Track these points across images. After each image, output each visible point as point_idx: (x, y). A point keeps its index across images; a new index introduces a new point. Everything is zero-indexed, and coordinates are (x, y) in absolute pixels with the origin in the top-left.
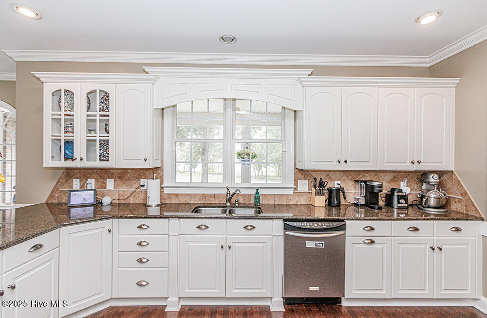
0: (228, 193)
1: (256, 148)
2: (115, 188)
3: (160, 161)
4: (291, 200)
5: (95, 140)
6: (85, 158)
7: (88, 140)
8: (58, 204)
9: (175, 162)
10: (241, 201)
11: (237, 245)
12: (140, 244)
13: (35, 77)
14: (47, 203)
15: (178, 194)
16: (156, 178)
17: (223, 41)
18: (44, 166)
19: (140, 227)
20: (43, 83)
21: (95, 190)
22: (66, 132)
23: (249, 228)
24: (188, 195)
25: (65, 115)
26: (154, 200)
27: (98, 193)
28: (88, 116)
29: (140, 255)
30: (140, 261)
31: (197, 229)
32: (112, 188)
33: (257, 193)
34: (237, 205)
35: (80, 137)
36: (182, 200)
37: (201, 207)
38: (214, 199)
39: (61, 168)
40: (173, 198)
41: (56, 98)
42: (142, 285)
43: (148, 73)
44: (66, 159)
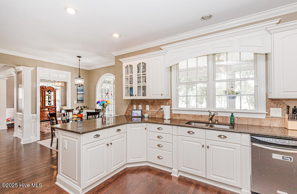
0: (210, 114)
1: (250, 90)
2: (150, 110)
3: (170, 96)
4: (264, 123)
5: (141, 86)
6: (137, 95)
7: (138, 87)
8: (129, 116)
9: (178, 96)
10: (220, 120)
11: (213, 147)
12: (158, 137)
13: (120, 61)
14: (125, 115)
15: (180, 114)
16: (168, 105)
17: (203, 20)
18: (123, 99)
19: (158, 128)
20: (122, 63)
21: (141, 110)
22: (131, 84)
23: (222, 137)
24: (185, 115)
25: (130, 76)
26: (167, 116)
27: (143, 112)
28: (138, 75)
29: (159, 143)
30: (159, 146)
31: (187, 133)
32: (148, 110)
33: (232, 116)
34: (217, 123)
35: (135, 86)
36: (182, 118)
37: (192, 122)
38: (201, 118)
39: (129, 100)
40: (177, 116)
41: (127, 69)
42: (160, 158)
43: (162, 50)
44: (131, 96)
